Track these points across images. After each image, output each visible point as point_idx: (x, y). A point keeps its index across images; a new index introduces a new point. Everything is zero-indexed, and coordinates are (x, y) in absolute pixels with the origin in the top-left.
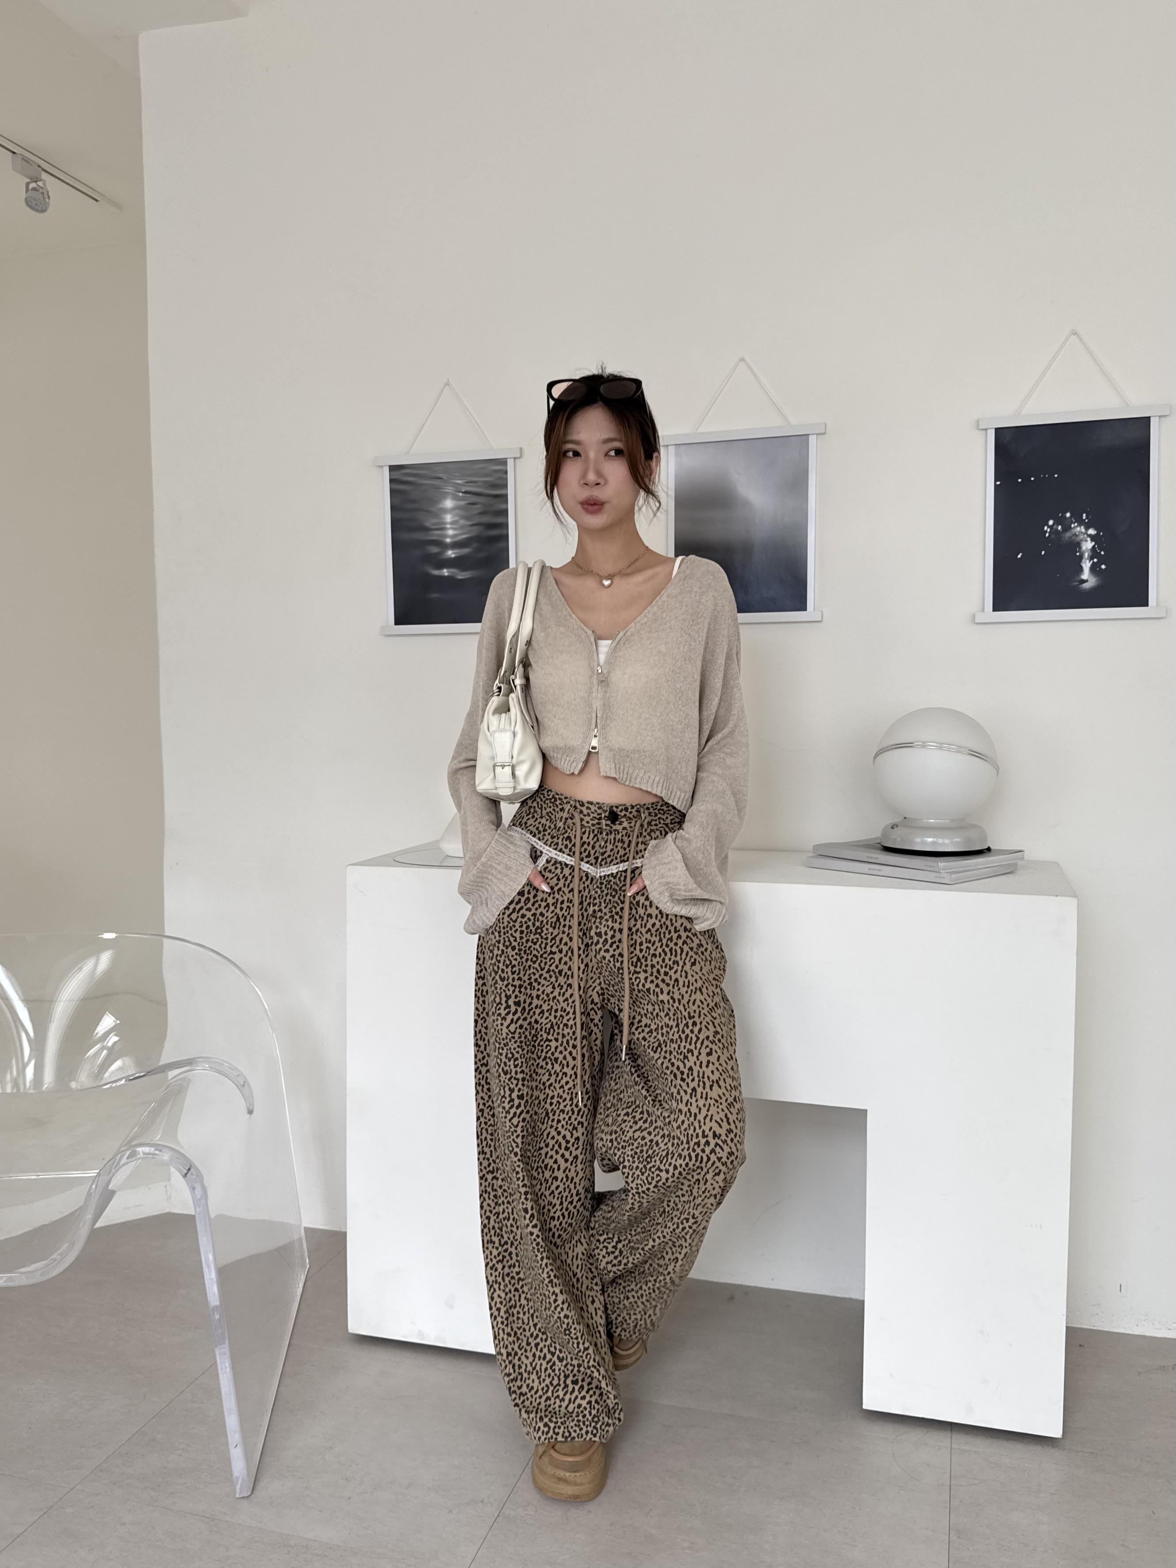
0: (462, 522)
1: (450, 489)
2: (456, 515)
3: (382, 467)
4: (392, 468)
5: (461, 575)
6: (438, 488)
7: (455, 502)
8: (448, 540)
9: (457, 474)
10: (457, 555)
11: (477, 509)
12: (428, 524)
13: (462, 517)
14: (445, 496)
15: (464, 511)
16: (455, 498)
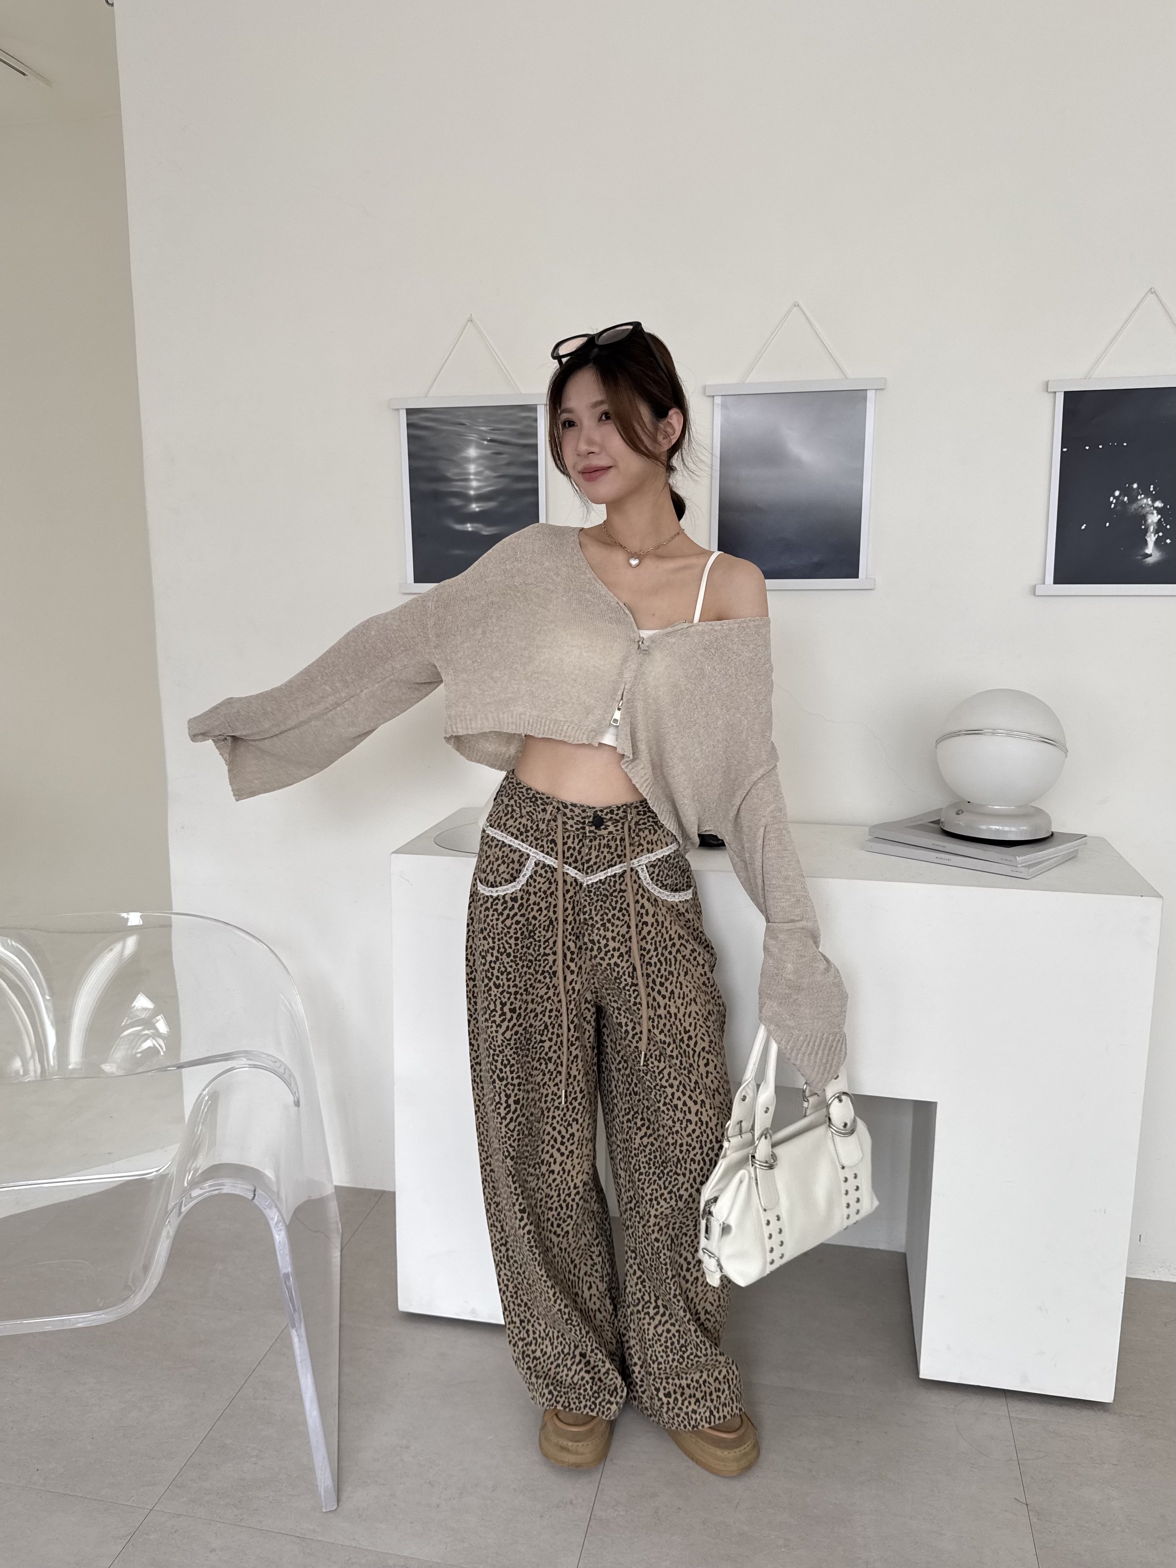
3: (398, 410)
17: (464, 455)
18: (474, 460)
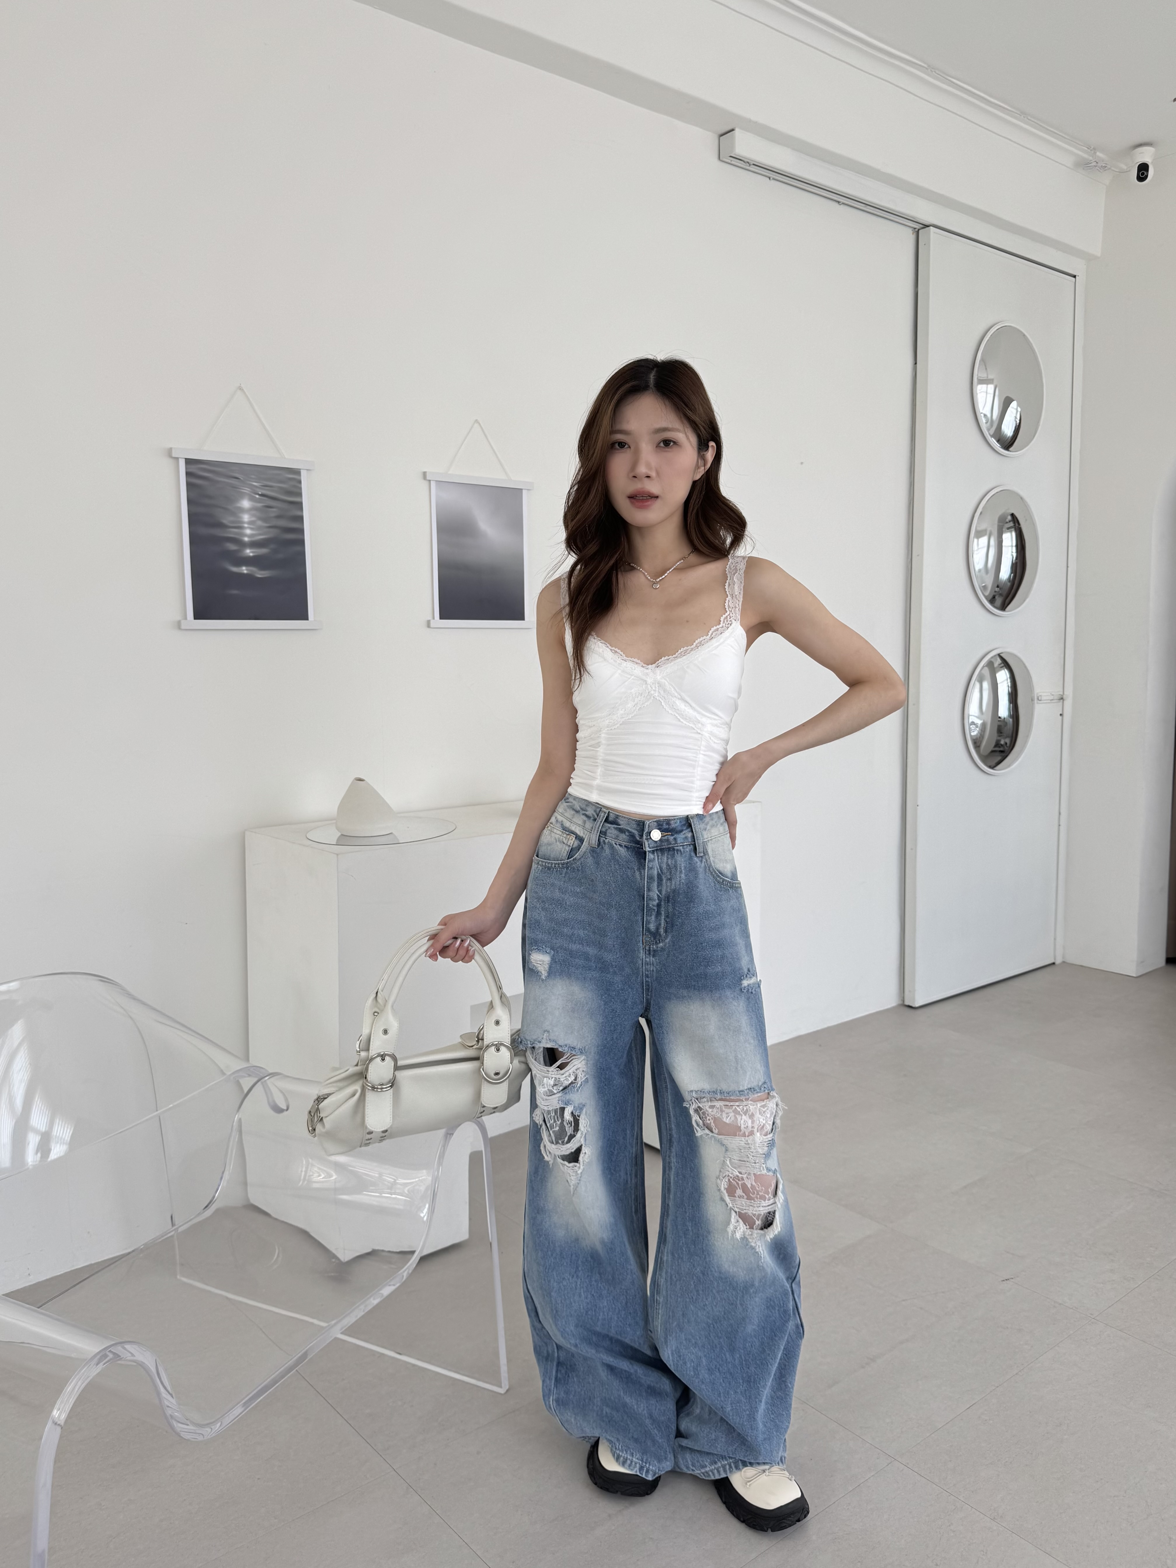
0: (260, 523)
1: (247, 490)
2: (253, 515)
3: (177, 459)
4: (189, 462)
5: (260, 574)
6: (234, 487)
7: (251, 503)
8: (246, 539)
9: (253, 476)
10: (254, 554)
11: (273, 512)
12: (225, 521)
13: (260, 519)
14: (242, 496)
15: (262, 512)
16: (252, 499)
17: (239, 505)
18: (248, 511)
